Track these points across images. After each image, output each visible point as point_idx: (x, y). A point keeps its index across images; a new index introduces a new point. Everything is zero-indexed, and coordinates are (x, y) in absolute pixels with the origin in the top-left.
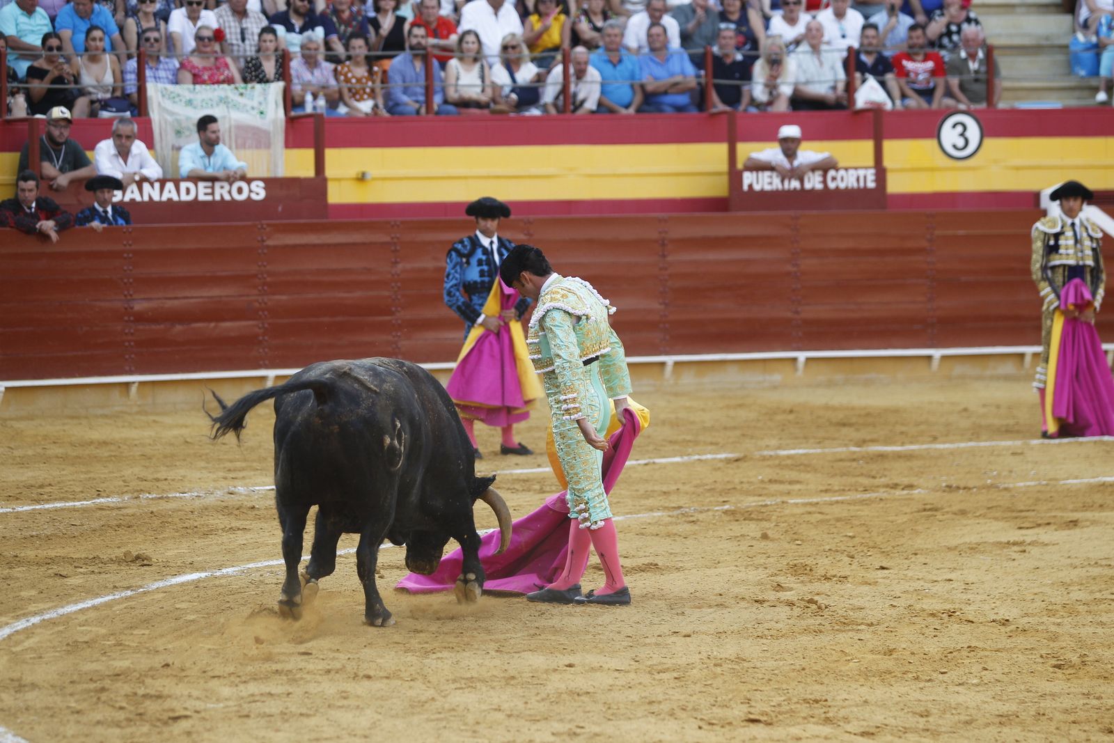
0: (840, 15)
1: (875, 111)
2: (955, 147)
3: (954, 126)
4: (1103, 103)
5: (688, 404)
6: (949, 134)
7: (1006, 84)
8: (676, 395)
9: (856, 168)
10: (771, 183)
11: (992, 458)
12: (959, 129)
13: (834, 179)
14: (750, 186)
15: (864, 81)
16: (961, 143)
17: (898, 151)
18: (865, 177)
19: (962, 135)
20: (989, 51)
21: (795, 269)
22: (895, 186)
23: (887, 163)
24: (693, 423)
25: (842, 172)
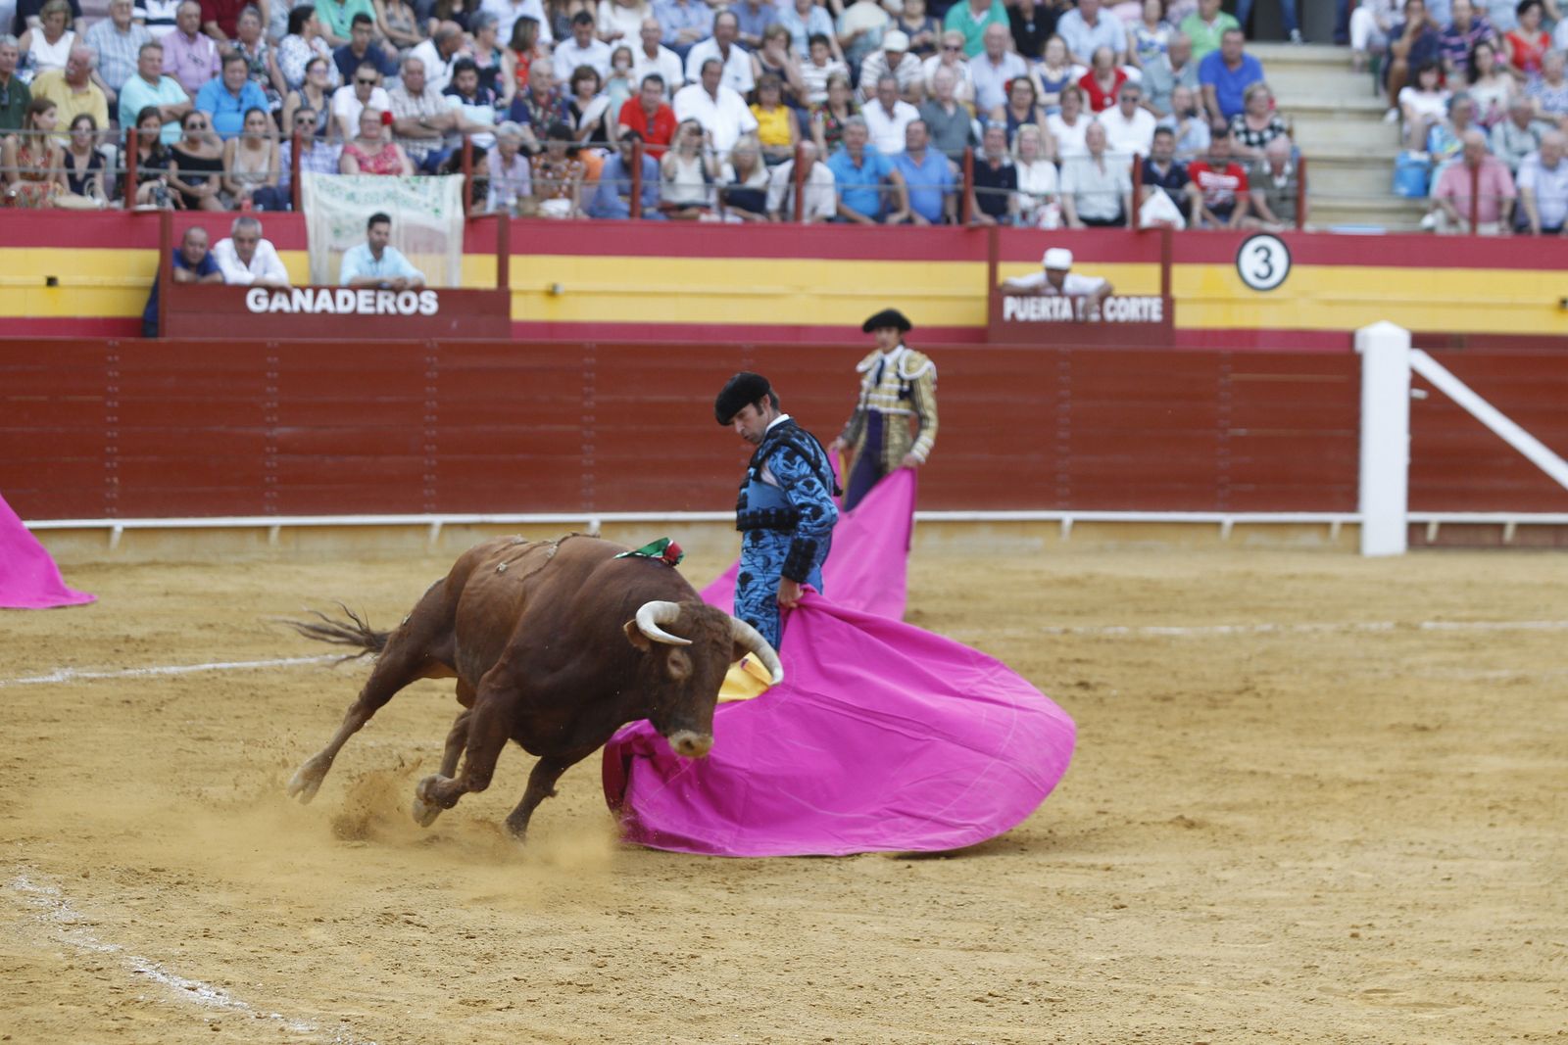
0: (1128, 115)
1: (1164, 230)
2: (1258, 276)
3: (1257, 250)
6: (1251, 260)
9: (1139, 297)
10: (1037, 312)
12: (1263, 254)
13: (1112, 309)
14: (1013, 315)
15: (1152, 194)
16: (1264, 270)
17: (1188, 278)
18: (1150, 309)
19: (1266, 261)
20: (1301, 164)
22: (1185, 319)
23: (1176, 291)
25: (1122, 301)
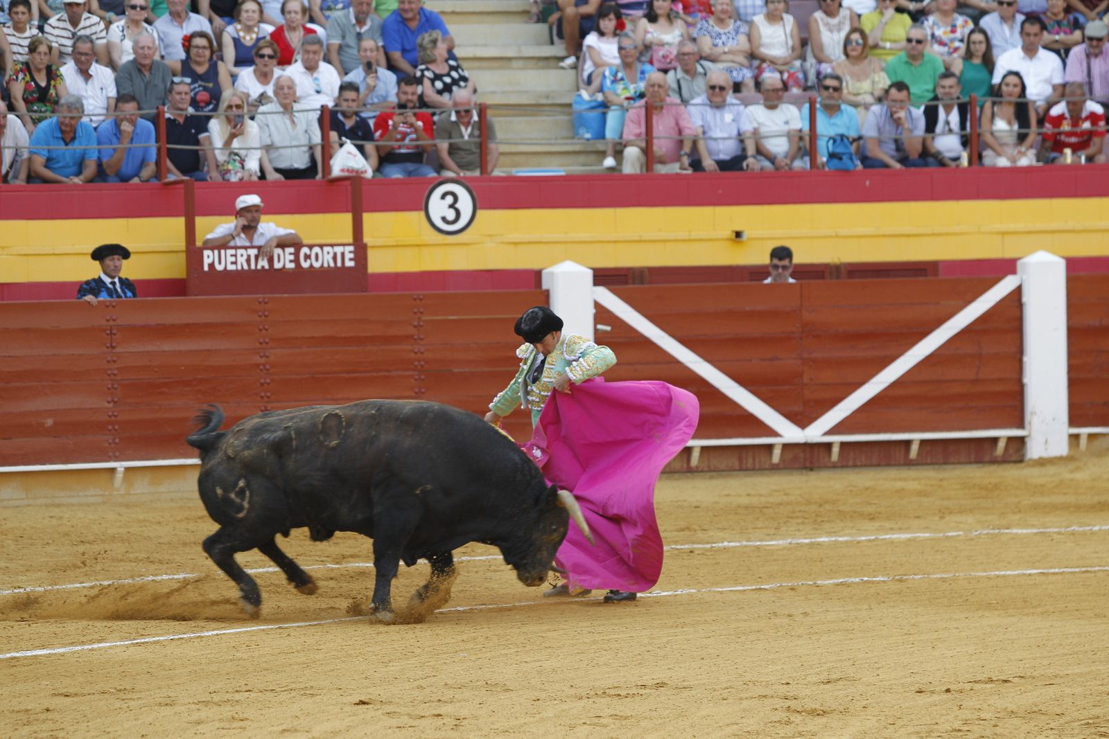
0: (311, 68)
1: (353, 179)
2: (444, 219)
3: (443, 197)
4: (611, 169)
5: (141, 517)
6: (438, 207)
7: (503, 148)
8: (127, 506)
9: (332, 245)
10: (235, 263)
11: (489, 575)
12: (450, 199)
13: (307, 257)
14: (212, 266)
15: (341, 145)
16: (451, 215)
17: (378, 225)
18: (343, 254)
19: (452, 206)
21: (263, 361)
22: (378, 264)
23: (367, 239)
24: (148, 538)
25: (316, 250)
